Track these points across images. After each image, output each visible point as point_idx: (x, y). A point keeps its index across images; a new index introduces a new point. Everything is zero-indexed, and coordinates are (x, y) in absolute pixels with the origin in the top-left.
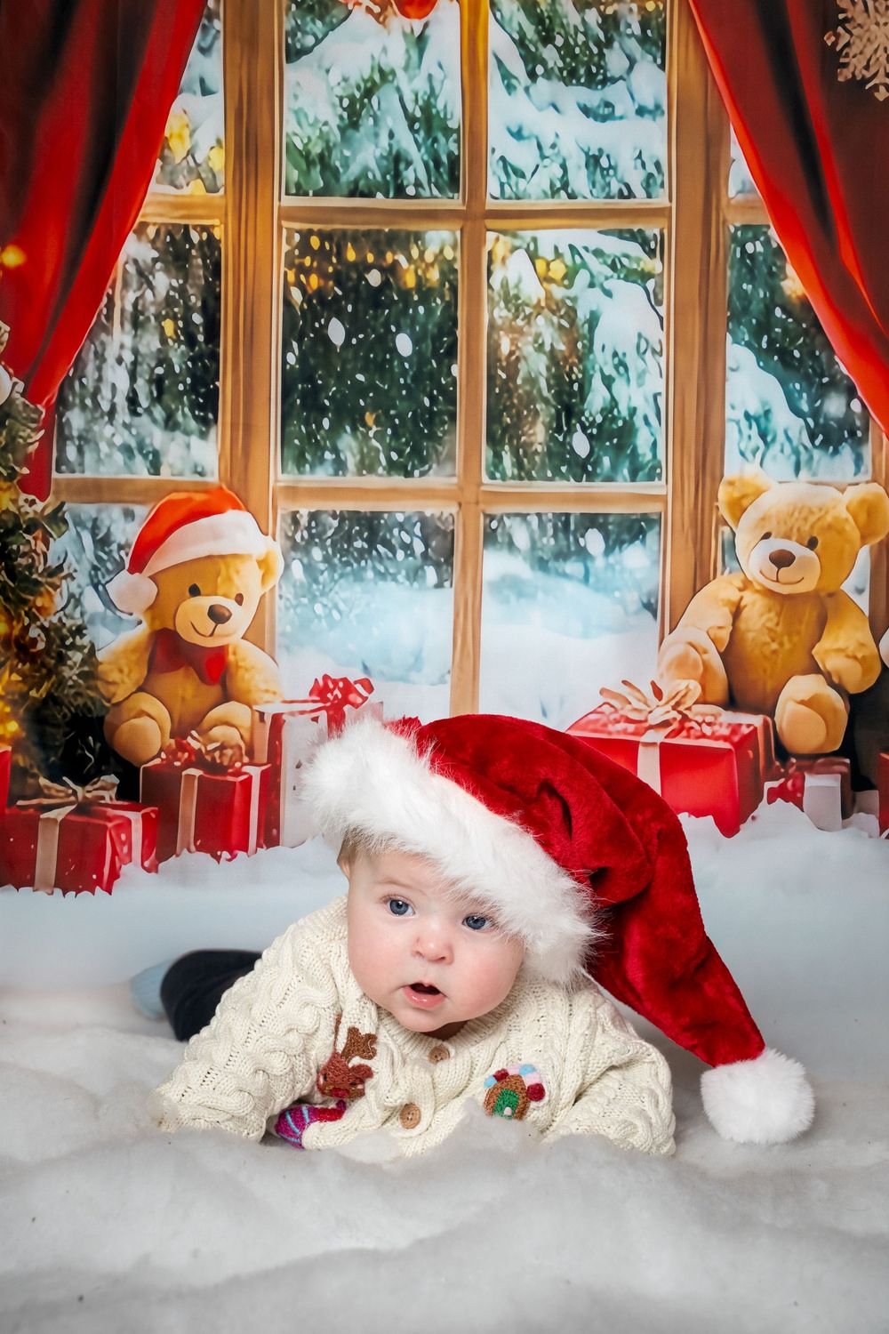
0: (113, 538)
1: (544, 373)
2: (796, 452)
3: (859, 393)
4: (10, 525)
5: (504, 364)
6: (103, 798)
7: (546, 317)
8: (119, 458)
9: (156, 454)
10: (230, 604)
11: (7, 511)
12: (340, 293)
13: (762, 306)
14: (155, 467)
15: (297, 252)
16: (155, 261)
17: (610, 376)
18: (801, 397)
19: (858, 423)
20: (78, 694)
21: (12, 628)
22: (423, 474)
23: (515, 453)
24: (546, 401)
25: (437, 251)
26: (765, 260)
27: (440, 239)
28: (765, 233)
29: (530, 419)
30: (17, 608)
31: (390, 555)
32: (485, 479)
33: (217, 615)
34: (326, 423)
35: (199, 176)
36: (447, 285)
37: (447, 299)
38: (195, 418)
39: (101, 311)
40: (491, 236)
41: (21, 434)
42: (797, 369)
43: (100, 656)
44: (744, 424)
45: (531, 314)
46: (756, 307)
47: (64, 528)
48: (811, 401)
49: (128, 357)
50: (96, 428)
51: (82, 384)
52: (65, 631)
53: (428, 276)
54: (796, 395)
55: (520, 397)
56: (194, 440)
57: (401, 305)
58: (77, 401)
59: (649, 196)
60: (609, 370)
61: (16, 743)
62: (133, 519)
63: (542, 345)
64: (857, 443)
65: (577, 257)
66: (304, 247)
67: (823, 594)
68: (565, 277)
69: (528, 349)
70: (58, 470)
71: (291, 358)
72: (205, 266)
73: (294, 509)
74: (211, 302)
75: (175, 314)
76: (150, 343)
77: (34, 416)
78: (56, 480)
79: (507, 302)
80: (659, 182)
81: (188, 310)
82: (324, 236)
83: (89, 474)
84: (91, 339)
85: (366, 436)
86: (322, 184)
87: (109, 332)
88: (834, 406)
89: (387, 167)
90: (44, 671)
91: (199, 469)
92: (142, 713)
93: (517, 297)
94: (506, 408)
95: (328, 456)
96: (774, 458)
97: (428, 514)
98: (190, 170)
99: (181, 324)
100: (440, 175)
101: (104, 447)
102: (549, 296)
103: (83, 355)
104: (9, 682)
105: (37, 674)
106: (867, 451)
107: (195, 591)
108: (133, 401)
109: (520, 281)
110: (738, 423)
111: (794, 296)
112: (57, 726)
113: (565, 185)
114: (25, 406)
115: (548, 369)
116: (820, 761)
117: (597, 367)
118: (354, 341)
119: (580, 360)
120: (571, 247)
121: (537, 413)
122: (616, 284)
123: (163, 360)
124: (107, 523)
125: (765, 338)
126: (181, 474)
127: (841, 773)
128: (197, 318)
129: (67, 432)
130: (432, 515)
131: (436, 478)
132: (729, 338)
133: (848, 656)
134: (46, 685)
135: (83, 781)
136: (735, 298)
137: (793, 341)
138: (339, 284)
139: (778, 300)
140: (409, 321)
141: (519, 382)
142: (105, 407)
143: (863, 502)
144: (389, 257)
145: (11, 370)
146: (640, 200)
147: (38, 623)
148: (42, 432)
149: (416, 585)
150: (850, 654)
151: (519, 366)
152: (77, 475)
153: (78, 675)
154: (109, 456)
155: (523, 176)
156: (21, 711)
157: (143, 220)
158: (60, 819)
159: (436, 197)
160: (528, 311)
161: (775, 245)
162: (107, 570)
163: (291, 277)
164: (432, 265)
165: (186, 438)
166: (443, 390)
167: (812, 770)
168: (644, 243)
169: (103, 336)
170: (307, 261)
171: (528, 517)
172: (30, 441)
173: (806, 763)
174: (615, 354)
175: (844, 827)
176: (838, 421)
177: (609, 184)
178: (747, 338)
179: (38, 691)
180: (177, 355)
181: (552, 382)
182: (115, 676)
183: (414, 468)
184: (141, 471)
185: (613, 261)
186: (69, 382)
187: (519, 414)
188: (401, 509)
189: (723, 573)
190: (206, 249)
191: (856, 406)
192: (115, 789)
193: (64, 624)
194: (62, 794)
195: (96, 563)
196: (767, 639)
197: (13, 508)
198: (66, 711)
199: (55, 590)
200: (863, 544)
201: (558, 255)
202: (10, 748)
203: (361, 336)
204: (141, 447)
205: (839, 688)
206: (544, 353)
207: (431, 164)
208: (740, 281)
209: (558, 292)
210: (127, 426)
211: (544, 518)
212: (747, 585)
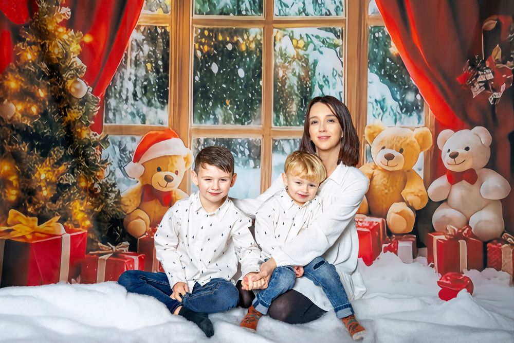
0: (127, 149)
1: (296, 84)
2: (395, 115)
3: (420, 92)
4: (87, 144)
5: (280, 80)
6: (123, 251)
7: (297, 62)
8: (130, 117)
9: (144, 116)
10: (173, 175)
11: (86, 138)
12: (216, 53)
13: (382, 57)
14: (144, 121)
15: (199, 37)
16: (144, 40)
17: (322, 85)
18: (397, 93)
19: (419, 104)
20: (113, 210)
21: (87, 184)
22: (248, 124)
23: (285, 115)
24: (297, 95)
25: (254, 36)
26: (383, 40)
27: (255, 32)
28: (383, 29)
29: (290, 102)
30: (89, 176)
31: (236, 155)
32: (273, 126)
33: (168, 179)
34: (211, 104)
35: (161, 7)
36: (258, 50)
37: (258, 55)
38: (159, 101)
39: (122, 60)
40: (275, 30)
41: (91, 108)
42: (395, 82)
43: (122, 195)
44: (375, 104)
45: (291, 61)
46: (379, 58)
47: (108, 145)
48: (401, 95)
49: (133, 78)
50: (120, 106)
51: (115, 89)
52: (108, 185)
53: (251, 46)
54: (395, 92)
55: (286, 93)
56: (159, 110)
57: (240, 57)
58: (113, 95)
59: (337, 15)
60: (321, 83)
61: (89, 229)
62: (135, 141)
63: (295, 73)
64: (419, 111)
65: (309, 39)
66: (202, 35)
67: (405, 171)
68: (304, 46)
69: (290, 75)
70: (106, 122)
71: (197, 78)
72: (163, 42)
73: (198, 137)
74: (165, 56)
75: (151, 61)
76: (142, 72)
77: (96, 101)
78: (105, 126)
79: (281, 56)
80: (341, 9)
81: (157, 59)
82: (210, 30)
83: (117, 124)
84: (119, 71)
85: (226, 109)
86: (209, 10)
87: (125, 68)
88: (410, 97)
89: (234, 4)
90: (100, 201)
91: (161, 122)
92: (138, 217)
93: (285, 54)
94: (281, 98)
95: (211, 116)
96: (387, 117)
97: (251, 139)
98: (157, 5)
99: (154, 65)
100: (256, 6)
101: (123, 113)
102: (298, 54)
103: (115, 77)
104: (86, 205)
105: (98, 202)
106: (423, 114)
107: (159, 170)
108: (135, 95)
109: (286, 48)
110: (372, 103)
111: (394, 54)
112: (105, 222)
113: (304, 10)
114: (93, 97)
115: (298, 82)
116: (404, 236)
117: (317, 82)
118: (222, 72)
119: (310, 79)
120: (307, 35)
121: (293, 99)
122: (324, 49)
123: (147, 79)
124: (125, 143)
125: (383, 70)
126: (154, 124)
127: (412, 241)
128: (160, 63)
129: (109, 107)
130: (252, 140)
131: (254, 125)
132: (369, 70)
133: (415, 195)
134: (101, 207)
135: (115, 244)
136: (371, 55)
137: (394, 72)
138: (216, 49)
139: (388, 55)
140: (243, 64)
141: (286, 87)
142: (124, 97)
143: (421, 135)
144: (235, 39)
145: (87, 83)
146: (334, 16)
147: (98, 182)
148: (99, 107)
149: (246, 167)
150: (416, 194)
151: (286, 81)
152: (113, 124)
153: (113, 203)
154: (126, 117)
155: (288, 7)
156: (91, 216)
157: (139, 24)
158: (106, 259)
159: (254, 15)
160: (290, 59)
161: (386, 34)
162: (125, 161)
163: (197, 46)
164: (252, 41)
165: (156, 110)
166: (256, 91)
167: (401, 240)
168: (335, 33)
169: (123, 70)
170: (203, 40)
171: (290, 141)
172: (94, 111)
173: (399, 237)
174: (324, 77)
175: (414, 262)
176: (411, 103)
177: (321, 10)
178: (376, 70)
179: (98, 209)
180: (152, 77)
181: (299, 88)
182: (128, 203)
183: (245, 121)
184: (138, 122)
185: (323, 40)
186: (110, 87)
187: (286, 100)
188: (240, 138)
189: (366, 163)
190: (163, 36)
191: (418, 97)
192: (128, 247)
193: (108, 183)
194: (107, 249)
195: (120, 159)
196: (384, 189)
197: (88, 137)
198: (109, 217)
199: (104, 169)
200: (421, 151)
201: (301, 38)
202: (87, 231)
203: (224, 70)
204: (138, 113)
205: (412, 208)
206: (296, 76)
207: (252, 2)
208: (373, 48)
209: (302, 52)
210: (132, 105)
211: (296, 141)
212: (375, 167)
